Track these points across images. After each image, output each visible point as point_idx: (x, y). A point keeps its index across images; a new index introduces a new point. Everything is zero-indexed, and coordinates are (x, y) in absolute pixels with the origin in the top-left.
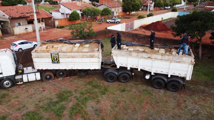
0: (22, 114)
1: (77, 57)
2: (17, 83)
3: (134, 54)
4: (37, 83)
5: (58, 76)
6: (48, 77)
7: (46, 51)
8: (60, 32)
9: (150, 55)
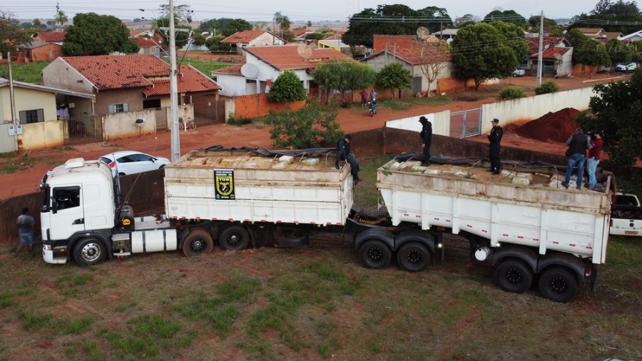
0: (129, 319)
1: (282, 185)
2: (115, 254)
3: (441, 184)
4: (167, 259)
5: (226, 245)
6: (198, 244)
8: (238, 135)
9: (484, 186)
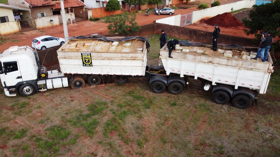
0: (46, 128)
1: (115, 59)
2: (40, 90)
3: (190, 57)
4: (64, 91)
5: (91, 83)
6: (78, 83)
7: (75, 51)
8: (94, 26)
9: (212, 58)
